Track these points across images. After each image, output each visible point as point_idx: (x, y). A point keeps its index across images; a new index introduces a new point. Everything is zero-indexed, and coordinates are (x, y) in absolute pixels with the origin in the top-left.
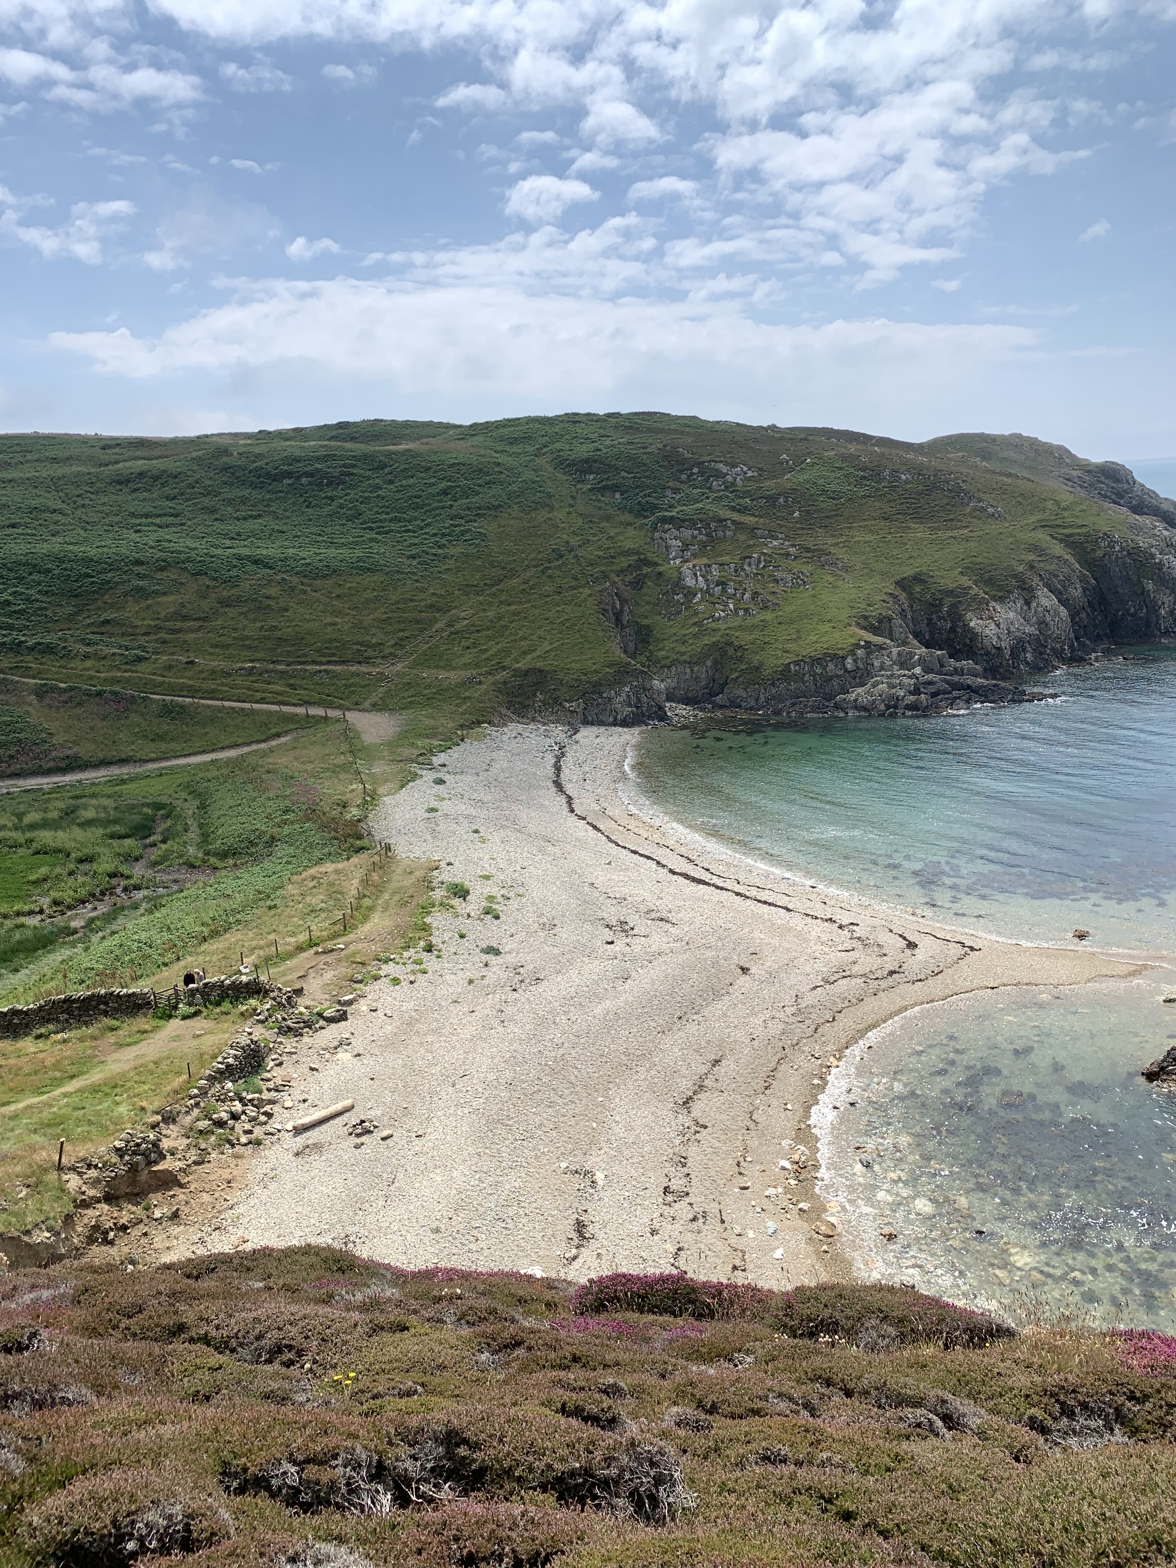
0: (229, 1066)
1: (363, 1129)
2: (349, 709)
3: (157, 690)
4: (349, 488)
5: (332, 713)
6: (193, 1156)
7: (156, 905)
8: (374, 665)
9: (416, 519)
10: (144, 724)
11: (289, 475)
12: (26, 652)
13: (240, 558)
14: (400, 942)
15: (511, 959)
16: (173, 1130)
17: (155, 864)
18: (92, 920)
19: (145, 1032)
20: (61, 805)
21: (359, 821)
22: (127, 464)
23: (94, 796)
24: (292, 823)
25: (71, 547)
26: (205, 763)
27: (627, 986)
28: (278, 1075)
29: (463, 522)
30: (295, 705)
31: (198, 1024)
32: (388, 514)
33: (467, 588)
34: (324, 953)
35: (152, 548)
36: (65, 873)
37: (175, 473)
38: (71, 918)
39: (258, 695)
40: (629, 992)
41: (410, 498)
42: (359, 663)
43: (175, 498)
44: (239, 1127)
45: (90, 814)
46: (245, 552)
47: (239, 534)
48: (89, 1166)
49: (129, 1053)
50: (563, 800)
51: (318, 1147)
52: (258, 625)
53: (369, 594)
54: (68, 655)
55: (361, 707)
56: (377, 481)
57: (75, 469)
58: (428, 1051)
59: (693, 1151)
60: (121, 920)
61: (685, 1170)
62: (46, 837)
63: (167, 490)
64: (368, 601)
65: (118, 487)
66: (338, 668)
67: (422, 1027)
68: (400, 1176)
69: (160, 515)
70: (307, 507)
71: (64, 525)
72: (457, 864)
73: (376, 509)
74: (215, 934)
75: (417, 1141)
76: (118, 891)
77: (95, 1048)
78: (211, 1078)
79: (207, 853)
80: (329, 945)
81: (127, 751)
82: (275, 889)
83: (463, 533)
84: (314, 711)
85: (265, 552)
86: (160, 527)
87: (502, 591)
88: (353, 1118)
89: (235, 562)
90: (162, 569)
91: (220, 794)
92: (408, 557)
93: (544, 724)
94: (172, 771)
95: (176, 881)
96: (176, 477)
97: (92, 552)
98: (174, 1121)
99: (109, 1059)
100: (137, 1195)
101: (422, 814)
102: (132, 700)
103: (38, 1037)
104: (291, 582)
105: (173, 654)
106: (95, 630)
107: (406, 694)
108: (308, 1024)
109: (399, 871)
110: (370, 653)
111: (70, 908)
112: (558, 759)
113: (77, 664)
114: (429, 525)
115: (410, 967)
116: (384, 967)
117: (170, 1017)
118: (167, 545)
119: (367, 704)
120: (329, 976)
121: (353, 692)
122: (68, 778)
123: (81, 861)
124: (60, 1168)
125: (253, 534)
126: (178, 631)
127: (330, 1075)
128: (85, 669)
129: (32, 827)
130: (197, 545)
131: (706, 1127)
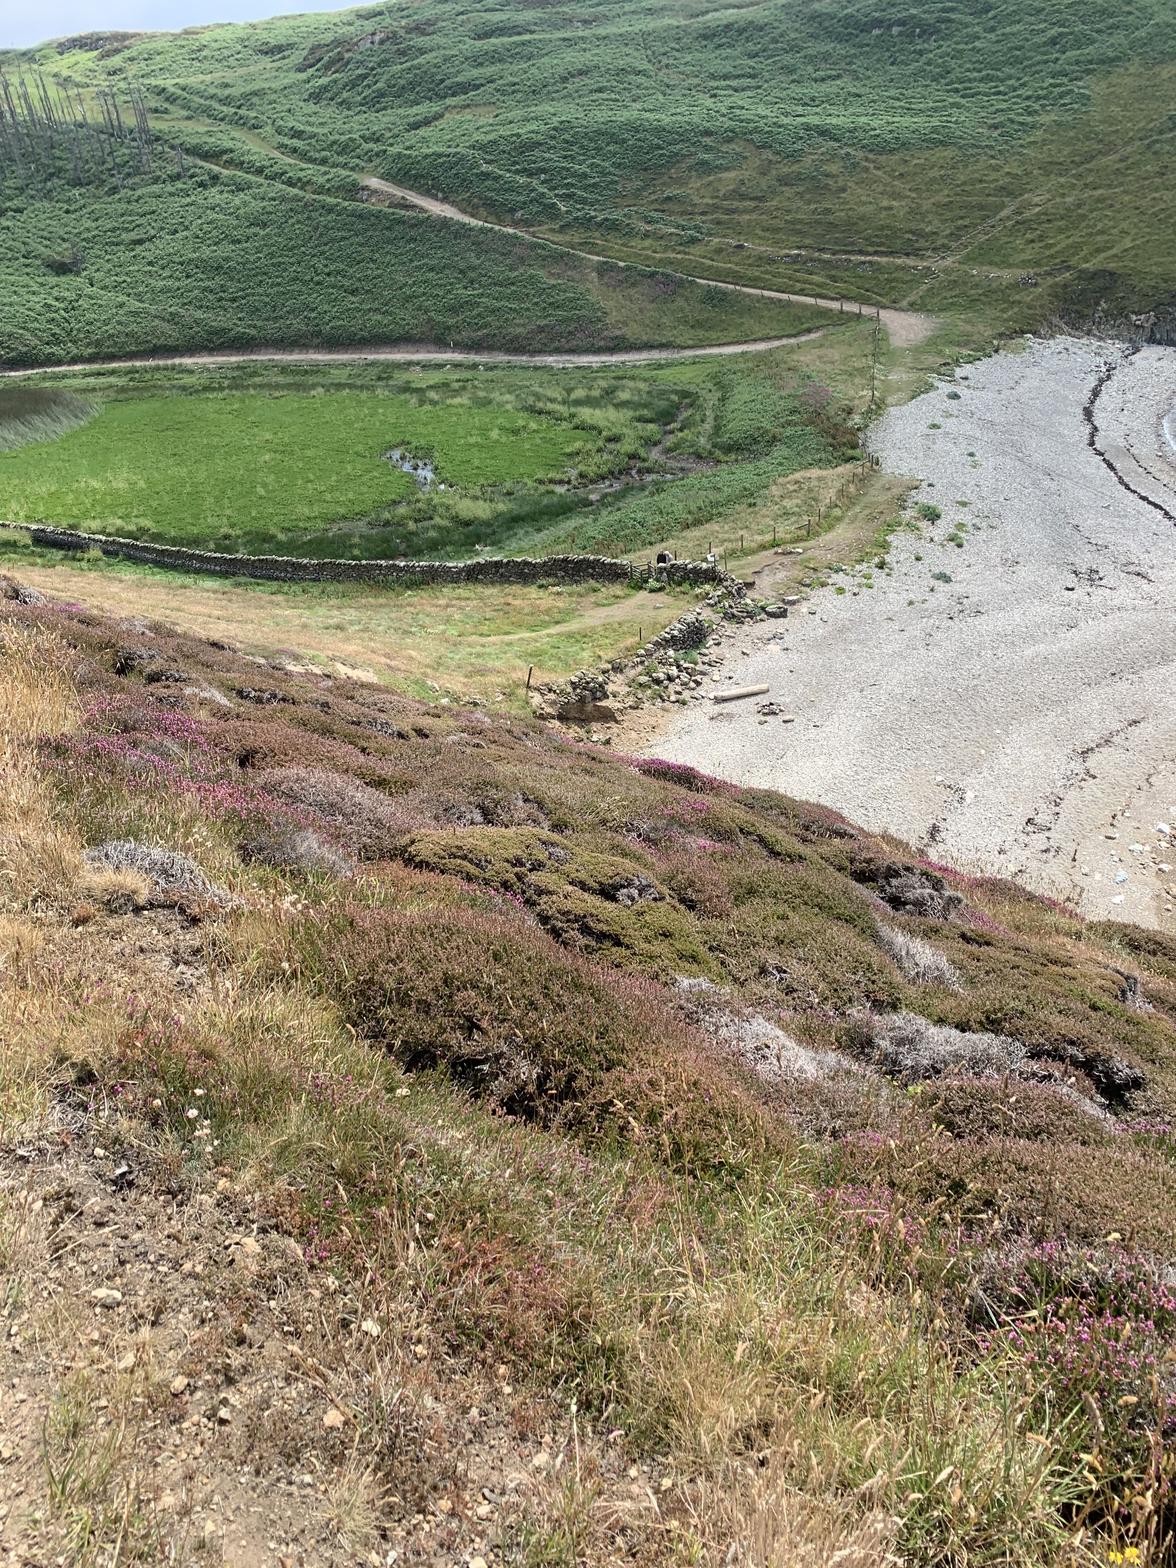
0: (673, 637)
1: (770, 711)
2: (884, 307)
3: (705, 274)
4: (943, 39)
5: (867, 310)
6: (630, 701)
7: (659, 488)
8: (922, 258)
9: (1010, 77)
10: (687, 309)
11: (878, 23)
12: (594, 228)
13: (807, 127)
14: (856, 555)
15: (957, 588)
16: (619, 678)
17: (668, 450)
18: (605, 496)
19: (617, 597)
20: (603, 384)
21: (859, 429)
22: (716, 15)
23: (633, 378)
24: (796, 424)
25: (647, 115)
26: (735, 355)
27: (1069, 634)
28: (713, 652)
29: (1065, 80)
30: (832, 299)
31: (660, 597)
32: (980, 71)
33: (1049, 168)
34: (783, 554)
35: (724, 115)
36: (594, 449)
37: (761, 22)
38: (591, 492)
39: (799, 286)
40: (1069, 640)
41: (1011, 49)
42: (907, 255)
43: (756, 55)
44: (673, 687)
45: (624, 396)
46: (814, 120)
47: (813, 99)
48: (550, 690)
49: (603, 612)
50: (1087, 429)
51: (730, 716)
52: (813, 207)
53: (935, 173)
54: (631, 233)
55: (897, 306)
56: (977, 29)
57: (667, 21)
58: (849, 658)
59: (1071, 796)
60: (629, 499)
61: (1057, 809)
62: (586, 414)
63: (750, 46)
64: (933, 180)
65: (704, 43)
66: (884, 260)
67: (852, 636)
68: (789, 754)
69: (738, 77)
70: (892, 64)
71: (646, 88)
72: (938, 486)
73: (968, 66)
74: (697, 523)
75: (813, 730)
76: (634, 472)
77: (579, 603)
78: (657, 644)
79: (714, 446)
80: (789, 548)
81: (667, 336)
82: (759, 488)
83: (1061, 96)
84: (851, 307)
85: (834, 121)
86: (736, 91)
87: (1090, 170)
88: (764, 700)
89: (802, 133)
90: (729, 141)
91: (740, 388)
92: (990, 127)
93: (1101, 339)
94: (705, 360)
95: (682, 469)
96: (761, 29)
97: (666, 120)
98: (621, 671)
99: (586, 614)
100: (583, 720)
101: (923, 429)
102: (680, 283)
103: (541, 587)
104: (854, 157)
105: (725, 236)
106: (658, 207)
107: (948, 294)
108: (751, 615)
109: (878, 486)
110: (922, 243)
111: (592, 482)
112: (1101, 381)
113: (636, 243)
114: (1024, 85)
115: (858, 580)
116: (834, 576)
117: (641, 588)
118: (738, 112)
119: (904, 303)
120: (781, 575)
121: (893, 288)
122: (615, 359)
123: (609, 440)
124: (528, 687)
125: (828, 100)
126: (733, 212)
127: (758, 660)
128: (643, 249)
129: (578, 403)
130: (767, 112)
131: (1094, 777)
